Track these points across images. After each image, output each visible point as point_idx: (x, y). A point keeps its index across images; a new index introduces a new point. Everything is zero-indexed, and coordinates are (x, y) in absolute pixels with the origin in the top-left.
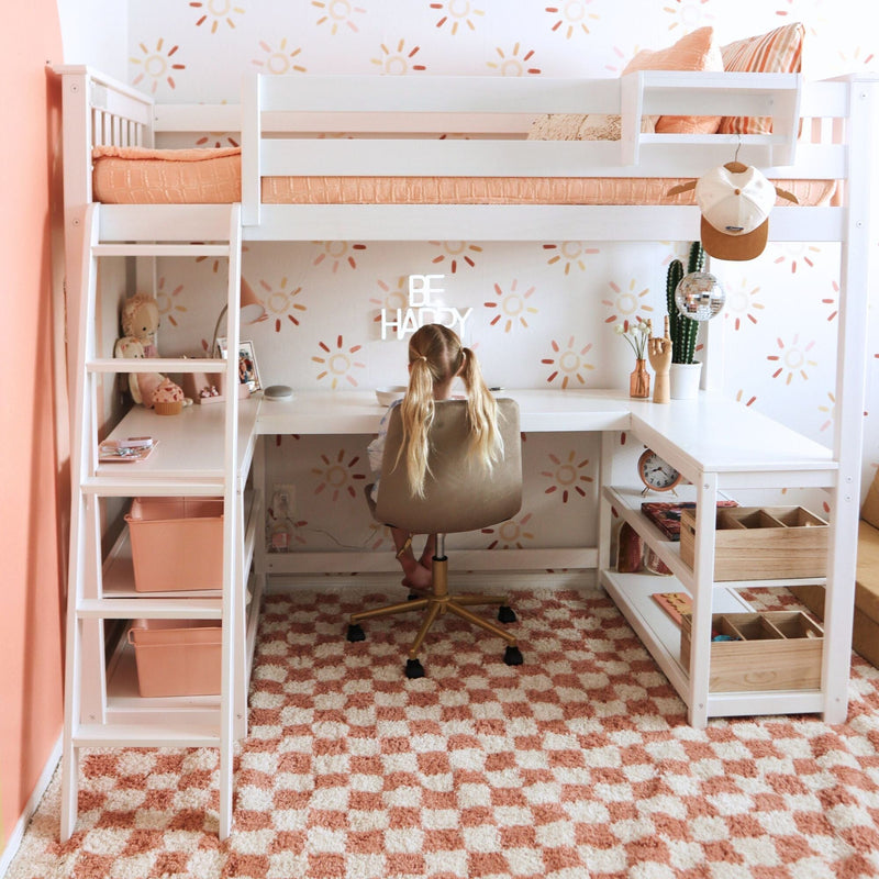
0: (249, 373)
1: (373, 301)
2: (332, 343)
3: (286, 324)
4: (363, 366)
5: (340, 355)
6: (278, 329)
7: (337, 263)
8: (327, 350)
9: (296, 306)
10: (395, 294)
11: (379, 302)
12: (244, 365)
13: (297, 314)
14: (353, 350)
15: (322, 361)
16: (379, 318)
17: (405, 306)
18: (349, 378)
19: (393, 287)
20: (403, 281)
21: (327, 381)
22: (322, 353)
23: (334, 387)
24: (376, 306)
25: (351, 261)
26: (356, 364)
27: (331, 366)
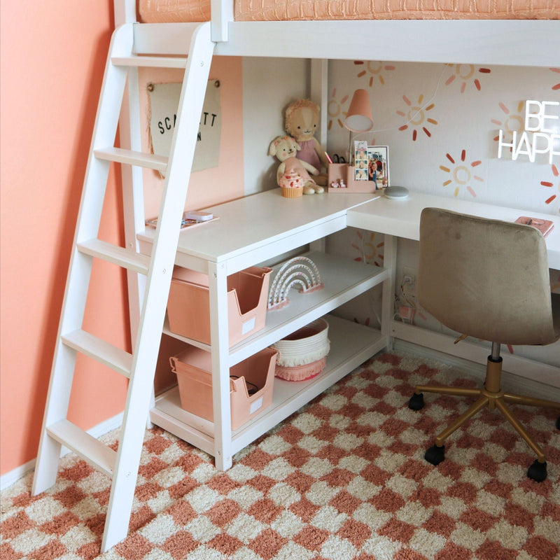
0: (378, 173)
1: (494, 121)
2: (457, 156)
3: (421, 134)
4: (482, 180)
5: (463, 168)
6: (414, 138)
7: (464, 85)
8: (453, 161)
9: (430, 120)
10: (514, 117)
11: (499, 123)
12: (376, 165)
13: (430, 127)
14: (475, 164)
15: (448, 170)
16: (497, 139)
17: (521, 129)
18: (469, 189)
19: (513, 110)
20: (521, 105)
21: (451, 188)
22: (448, 163)
23: (456, 194)
24: (496, 127)
25: (477, 83)
26: (476, 177)
27: (456, 177)
